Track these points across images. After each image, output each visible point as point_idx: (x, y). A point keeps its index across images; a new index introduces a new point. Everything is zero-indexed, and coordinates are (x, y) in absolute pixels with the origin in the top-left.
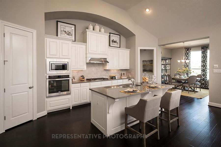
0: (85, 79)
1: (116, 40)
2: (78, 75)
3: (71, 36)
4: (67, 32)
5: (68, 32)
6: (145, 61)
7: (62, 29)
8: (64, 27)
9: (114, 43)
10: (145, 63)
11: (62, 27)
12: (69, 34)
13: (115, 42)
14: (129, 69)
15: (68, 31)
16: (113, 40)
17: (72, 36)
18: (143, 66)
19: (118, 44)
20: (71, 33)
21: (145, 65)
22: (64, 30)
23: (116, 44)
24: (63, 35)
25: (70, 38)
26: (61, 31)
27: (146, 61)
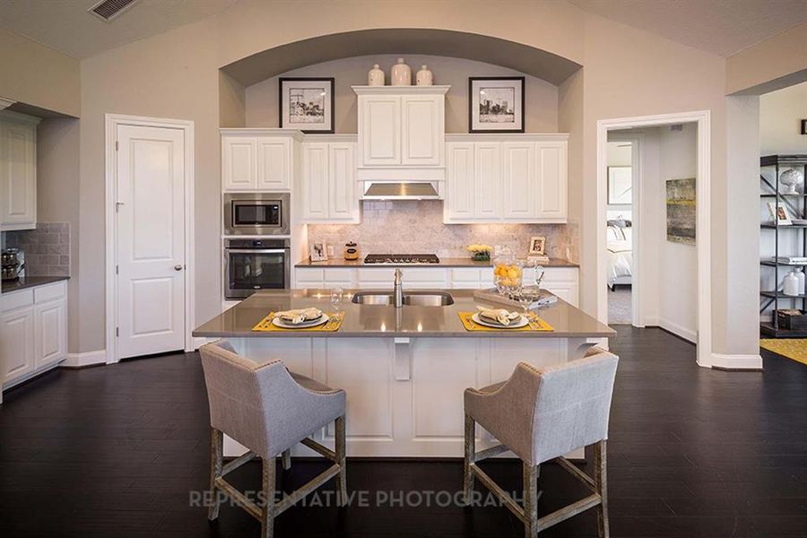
0: (363, 254)
1: (504, 103)
2: (341, 240)
3: (320, 117)
4: (308, 105)
5: (312, 106)
6: (676, 181)
7: (295, 100)
8: (299, 92)
9: (492, 117)
10: (676, 196)
11: (293, 92)
12: (313, 111)
13: (497, 110)
14: (565, 222)
15: (311, 104)
16: (484, 104)
17: (323, 115)
18: (669, 206)
19: (512, 116)
20: (321, 108)
21: (675, 206)
22: (301, 102)
23: (501, 117)
24: (298, 118)
25: (319, 122)
26: (292, 106)
27: (682, 185)
